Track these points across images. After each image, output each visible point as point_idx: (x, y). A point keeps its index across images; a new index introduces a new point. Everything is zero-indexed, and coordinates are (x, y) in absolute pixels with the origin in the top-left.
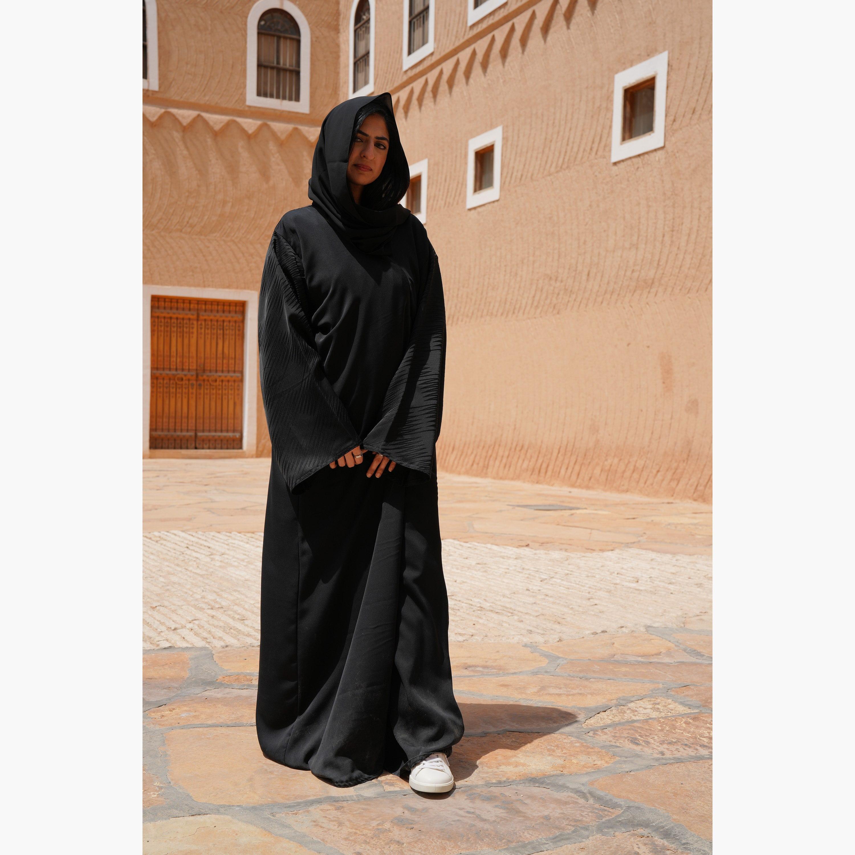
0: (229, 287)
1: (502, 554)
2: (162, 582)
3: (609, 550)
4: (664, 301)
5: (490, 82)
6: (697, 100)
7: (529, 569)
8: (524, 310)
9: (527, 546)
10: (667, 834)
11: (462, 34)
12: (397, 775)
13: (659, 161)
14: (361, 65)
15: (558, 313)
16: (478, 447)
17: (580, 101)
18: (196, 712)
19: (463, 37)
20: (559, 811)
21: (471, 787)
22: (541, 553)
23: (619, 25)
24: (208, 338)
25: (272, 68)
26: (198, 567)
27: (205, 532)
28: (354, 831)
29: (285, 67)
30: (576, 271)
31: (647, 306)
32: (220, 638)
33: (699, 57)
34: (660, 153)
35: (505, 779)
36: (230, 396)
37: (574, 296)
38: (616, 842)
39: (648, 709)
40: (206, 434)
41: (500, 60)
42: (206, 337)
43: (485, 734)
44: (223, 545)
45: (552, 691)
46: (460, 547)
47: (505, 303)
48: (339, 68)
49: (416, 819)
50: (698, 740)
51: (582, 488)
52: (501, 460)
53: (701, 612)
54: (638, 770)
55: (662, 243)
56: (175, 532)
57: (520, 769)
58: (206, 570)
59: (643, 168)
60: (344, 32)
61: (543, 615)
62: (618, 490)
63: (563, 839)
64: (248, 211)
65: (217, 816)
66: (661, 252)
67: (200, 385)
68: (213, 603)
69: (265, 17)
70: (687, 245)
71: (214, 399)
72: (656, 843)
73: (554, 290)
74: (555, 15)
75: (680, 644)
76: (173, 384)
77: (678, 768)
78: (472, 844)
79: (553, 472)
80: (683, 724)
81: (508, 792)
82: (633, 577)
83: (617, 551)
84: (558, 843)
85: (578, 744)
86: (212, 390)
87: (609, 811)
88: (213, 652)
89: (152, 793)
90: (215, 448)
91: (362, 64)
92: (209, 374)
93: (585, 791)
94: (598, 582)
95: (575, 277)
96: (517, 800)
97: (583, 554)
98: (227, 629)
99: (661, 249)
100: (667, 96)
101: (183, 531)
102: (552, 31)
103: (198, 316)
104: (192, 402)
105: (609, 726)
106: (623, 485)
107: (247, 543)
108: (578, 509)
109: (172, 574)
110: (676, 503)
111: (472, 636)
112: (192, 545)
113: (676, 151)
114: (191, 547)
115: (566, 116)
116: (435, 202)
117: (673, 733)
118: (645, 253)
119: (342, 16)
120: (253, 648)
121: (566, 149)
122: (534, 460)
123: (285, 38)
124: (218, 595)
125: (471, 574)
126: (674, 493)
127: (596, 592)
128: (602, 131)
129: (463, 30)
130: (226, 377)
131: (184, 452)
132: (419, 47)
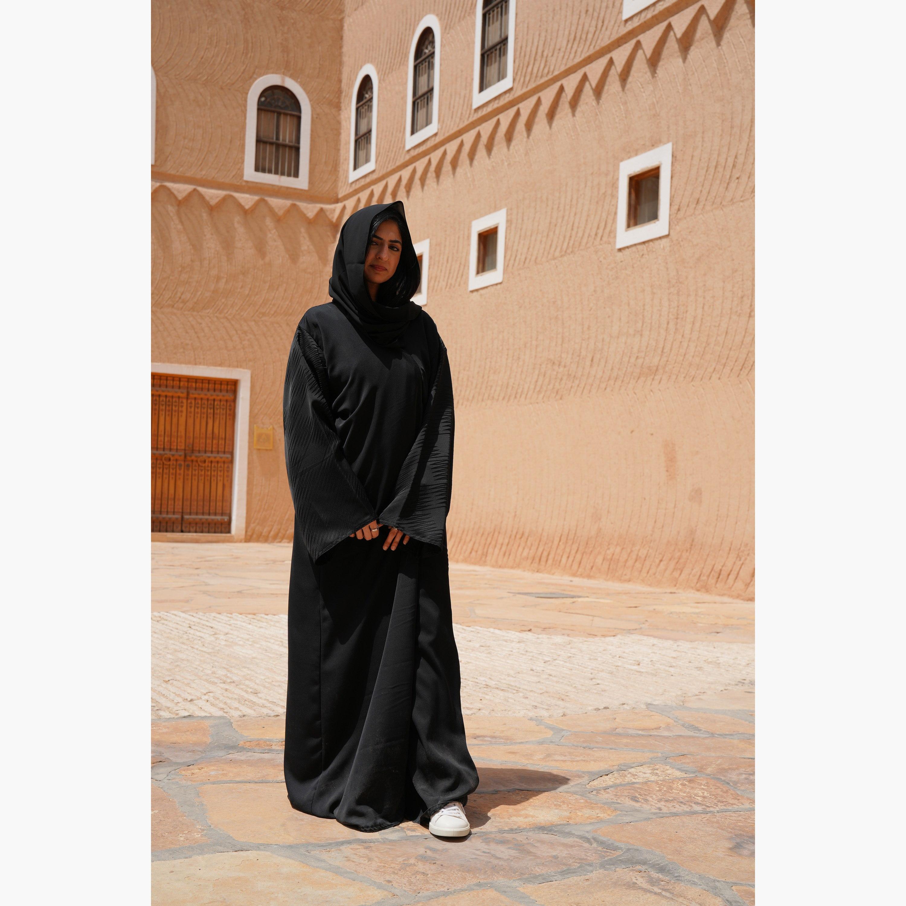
0: (221, 365)
1: (505, 638)
2: (170, 658)
3: (611, 636)
4: (668, 388)
5: (494, 164)
6: (701, 191)
7: (532, 652)
8: (527, 395)
9: (530, 630)
10: (662, 869)
11: (467, 116)
12: (418, 823)
13: (664, 249)
14: (363, 143)
15: (561, 399)
16: (477, 534)
17: (586, 186)
18: (223, 770)
19: (468, 119)
20: (566, 852)
21: (485, 833)
22: (544, 637)
23: (624, 115)
24: (197, 417)
25: (272, 144)
26: (203, 645)
27: (205, 613)
28: (383, 864)
29: (284, 143)
30: (579, 356)
31: (652, 393)
32: (237, 709)
33: (702, 150)
34: (664, 241)
35: (516, 827)
36: (219, 478)
37: (577, 382)
38: (617, 875)
39: (647, 774)
40: (193, 517)
41: (504, 144)
42: (196, 417)
43: (497, 792)
44: (225, 625)
45: (557, 757)
46: (463, 631)
47: (507, 387)
48: (340, 145)
49: (437, 857)
50: (693, 799)
51: (584, 577)
52: (501, 548)
53: (700, 692)
54: (636, 821)
55: (666, 330)
56: (175, 612)
57: (530, 819)
58: (213, 649)
59: (648, 255)
60: (346, 109)
61: (547, 692)
62: (620, 580)
63: (570, 873)
64: (242, 287)
65: (258, 852)
66: (665, 340)
67: (188, 466)
68: (225, 679)
69: (265, 94)
70: (691, 333)
71: (203, 481)
72: (652, 876)
73: (556, 375)
74: (561, 102)
75: (679, 720)
76: (160, 464)
77: (674, 820)
78: (489, 875)
79: (553, 561)
80: (680, 786)
81: (520, 837)
82: (635, 661)
83: (619, 636)
84: (566, 876)
85: (582, 801)
86: (200, 471)
87: (611, 853)
88: (232, 721)
89: (195, 834)
90: (202, 532)
91: (363, 141)
92: (197, 454)
93: (589, 837)
94: (600, 664)
95: (578, 363)
96: (528, 844)
97: (585, 639)
98: (242, 700)
99: (666, 336)
100: (671, 186)
101: (183, 612)
102: (557, 117)
103: (188, 394)
104: (180, 484)
105: (611, 787)
106: (625, 575)
107: (250, 624)
108: (579, 597)
109: (179, 652)
110: (679, 593)
111: (480, 710)
112: (194, 625)
113: (680, 240)
114: (193, 627)
115: (571, 201)
116: (437, 283)
117: (670, 793)
118: (649, 340)
119: (344, 94)
120: (270, 718)
121: (571, 234)
122: (534, 548)
123: (286, 114)
124: (228, 671)
125: (475, 655)
126: (677, 583)
127: (598, 673)
128: (607, 217)
129: (468, 112)
130: (215, 457)
131: (169, 535)
132: (422, 128)
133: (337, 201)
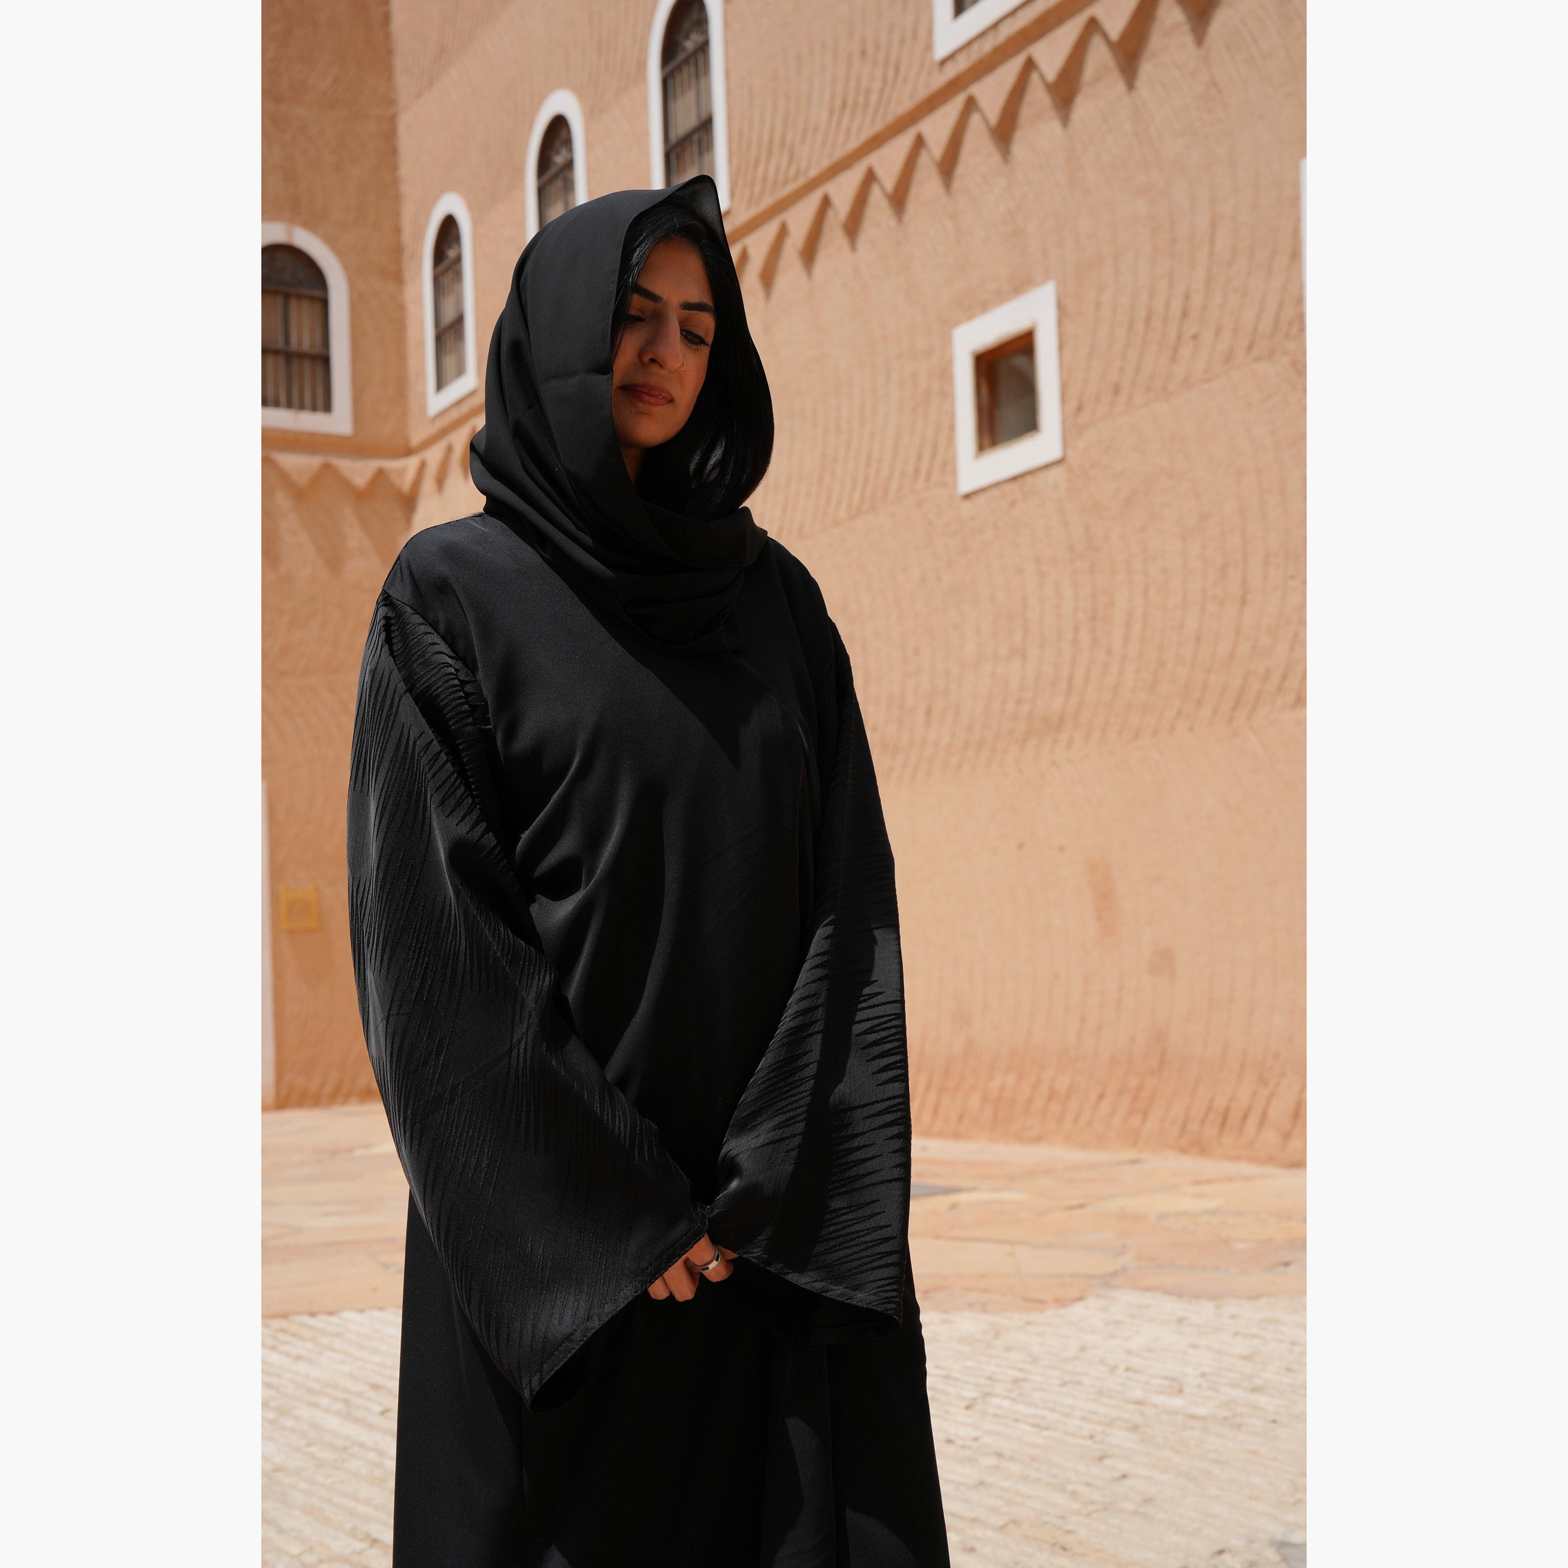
3: (1074, 1301)
4: (1087, 756)
6: (1122, 369)
13: (1055, 487)
14: (450, 340)
17: (888, 381)
23: (954, 239)
29: (300, 349)
31: (1054, 768)
33: (1116, 290)
34: (1055, 471)
37: (902, 757)
48: (407, 348)
55: (1074, 643)
59: (1025, 500)
60: (413, 281)
66: (1073, 661)
70: (1125, 644)
74: (826, 228)
83: (1092, 1301)
91: (450, 337)
94: (1095, 1400)
95: (901, 720)
97: (1026, 1317)
99: (1074, 655)
100: (1060, 365)
102: (821, 255)
106: (1031, 1128)
108: (960, 1190)
110: (1148, 1161)
113: (1088, 466)
115: (862, 411)
118: (1040, 665)
119: (407, 253)
121: (867, 473)
123: (299, 297)
126: (1138, 1141)
128: (936, 436)
133: (408, 452)
